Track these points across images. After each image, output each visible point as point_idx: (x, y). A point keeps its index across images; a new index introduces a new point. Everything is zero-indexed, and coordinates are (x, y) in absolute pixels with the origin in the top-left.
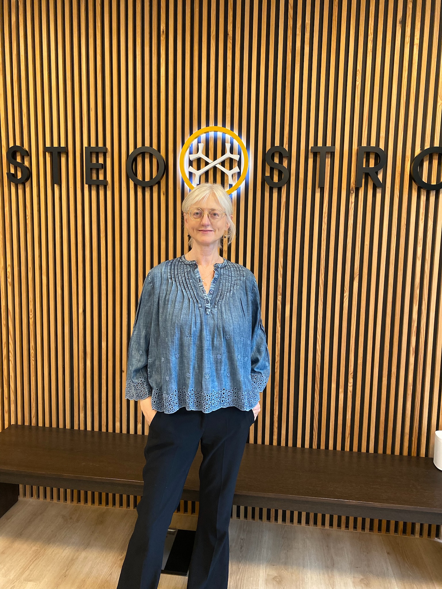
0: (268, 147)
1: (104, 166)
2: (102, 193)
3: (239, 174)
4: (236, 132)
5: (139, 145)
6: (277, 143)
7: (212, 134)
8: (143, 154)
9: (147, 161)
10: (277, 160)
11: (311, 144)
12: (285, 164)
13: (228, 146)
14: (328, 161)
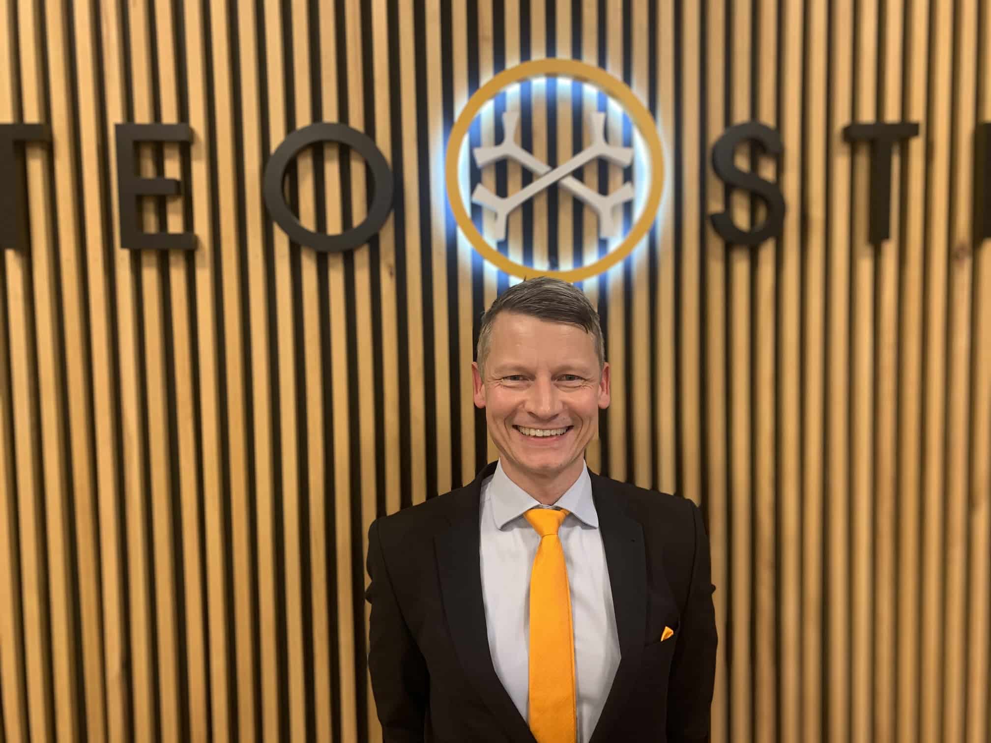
1: (184, 188)
2: (178, 276)
3: (628, 207)
4: (615, 71)
5: (303, 119)
6: (743, 113)
7: (539, 84)
8: (317, 150)
9: (332, 170)
11: (842, 116)
12: (767, 171)
13: (595, 121)
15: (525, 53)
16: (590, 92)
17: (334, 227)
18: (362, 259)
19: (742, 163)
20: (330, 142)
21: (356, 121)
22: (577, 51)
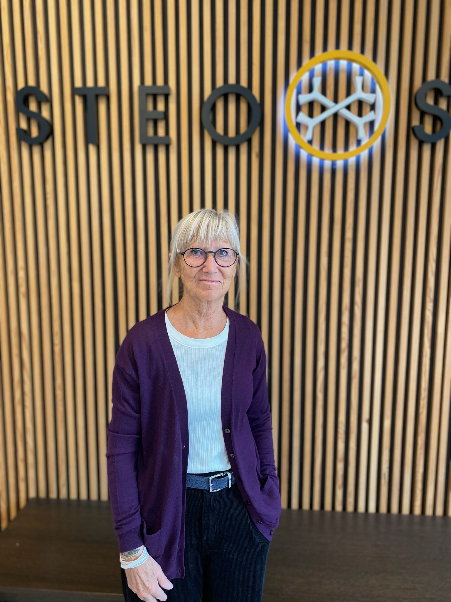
1: (166, 116)
2: (162, 156)
3: (372, 124)
6: (431, 75)
7: (331, 64)
9: (232, 108)
12: (444, 107)
13: (358, 81)
15: (325, 48)
16: (356, 67)
17: (232, 133)
18: (244, 149)
19: (430, 101)
20: (232, 92)
21: (244, 82)
22: (350, 47)
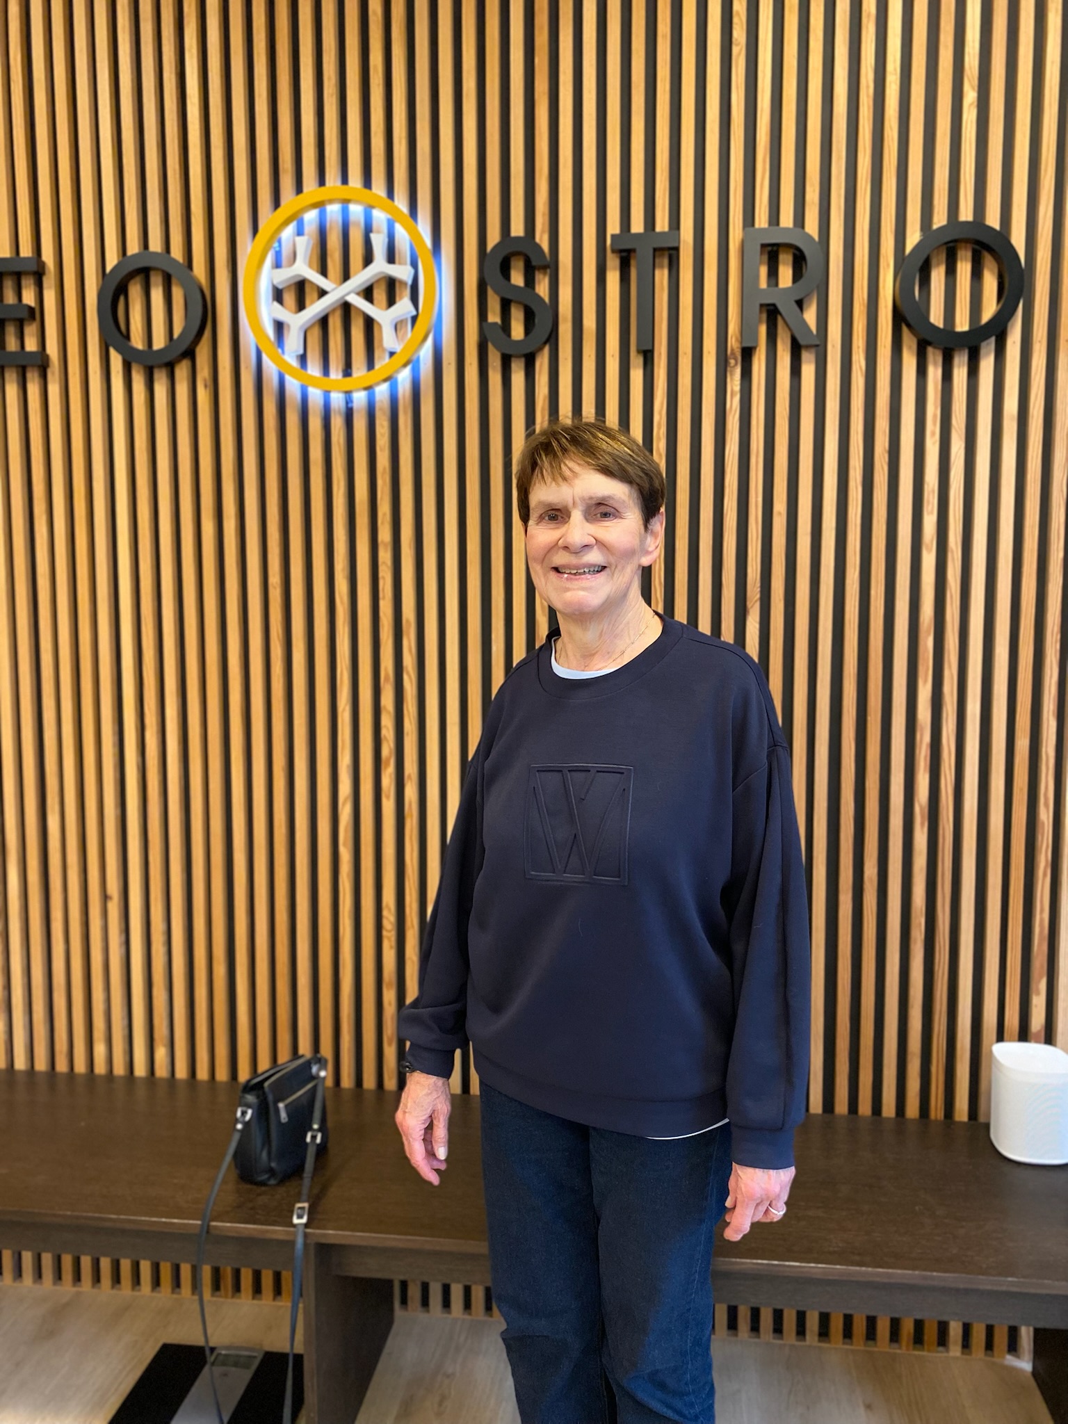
0: (493, 238)
1: (38, 313)
2: (34, 391)
3: (414, 319)
4: (401, 203)
5: (133, 247)
6: (517, 229)
7: (334, 211)
8: (144, 273)
10: (517, 279)
11: (613, 227)
12: (542, 289)
13: (379, 243)
14: (662, 276)
15: (321, 180)
17: (159, 342)
18: (182, 373)
20: (156, 269)
21: (177, 252)
22: (367, 181)
